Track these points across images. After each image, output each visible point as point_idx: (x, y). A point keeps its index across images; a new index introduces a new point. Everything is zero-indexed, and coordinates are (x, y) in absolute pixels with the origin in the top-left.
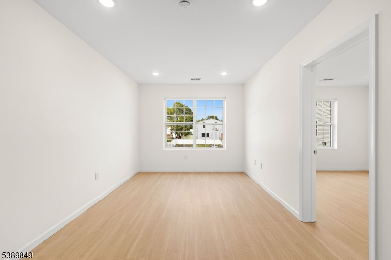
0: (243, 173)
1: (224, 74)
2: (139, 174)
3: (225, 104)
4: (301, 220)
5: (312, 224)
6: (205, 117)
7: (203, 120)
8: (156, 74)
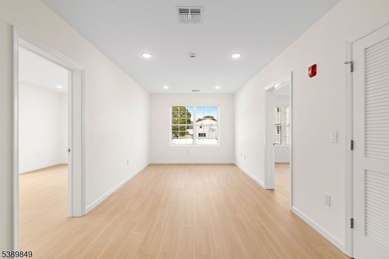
0: (233, 165)
1: (218, 87)
2: (150, 165)
3: (219, 109)
4: (265, 188)
5: (272, 190)
6: (201, 117)
7: (200, 120)
8: (166, 87)
